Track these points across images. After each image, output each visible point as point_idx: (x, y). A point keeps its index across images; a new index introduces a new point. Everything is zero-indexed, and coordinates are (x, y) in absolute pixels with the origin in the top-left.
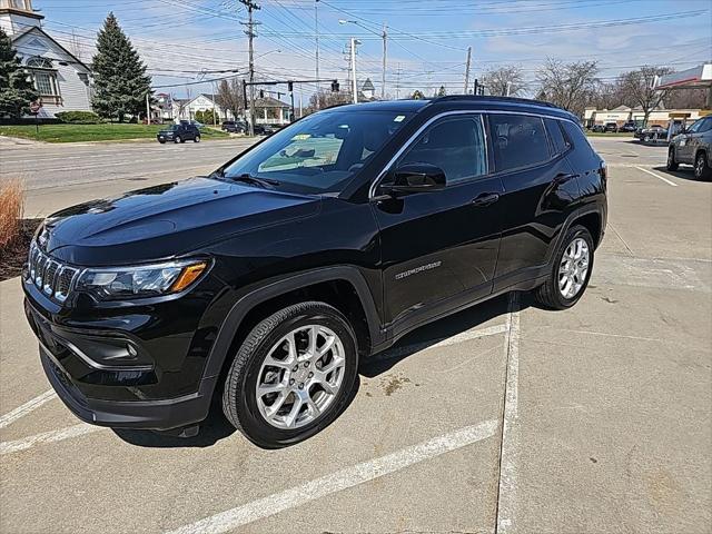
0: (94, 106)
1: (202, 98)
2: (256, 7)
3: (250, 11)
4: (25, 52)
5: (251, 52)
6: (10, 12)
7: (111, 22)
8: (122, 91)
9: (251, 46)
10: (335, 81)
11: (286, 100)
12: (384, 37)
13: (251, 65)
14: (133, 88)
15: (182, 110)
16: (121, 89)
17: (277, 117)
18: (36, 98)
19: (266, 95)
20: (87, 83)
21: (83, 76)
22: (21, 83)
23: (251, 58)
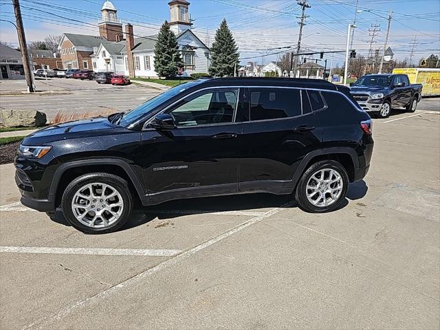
0: (209, 70)
1: (271, 64)
2: (308, 7)
3: (304, 9)
4: (182, 43)
5: (301, 35)
6: (179, 23)
7: (224, 24)
8: (224, 62)
9: (301, 30)
10: (354, 51)
11: (321, 63)
12: (389, 19)
13: (299, 43)
14: (229, 60)
15: (259, 70)
16: (224, 60)
17: (315, 74)
18: (183, 66)
19: (307, 61)
20: (208, 58)
21: (207, 54)
22: (177, 59)
23: (300, 39)
